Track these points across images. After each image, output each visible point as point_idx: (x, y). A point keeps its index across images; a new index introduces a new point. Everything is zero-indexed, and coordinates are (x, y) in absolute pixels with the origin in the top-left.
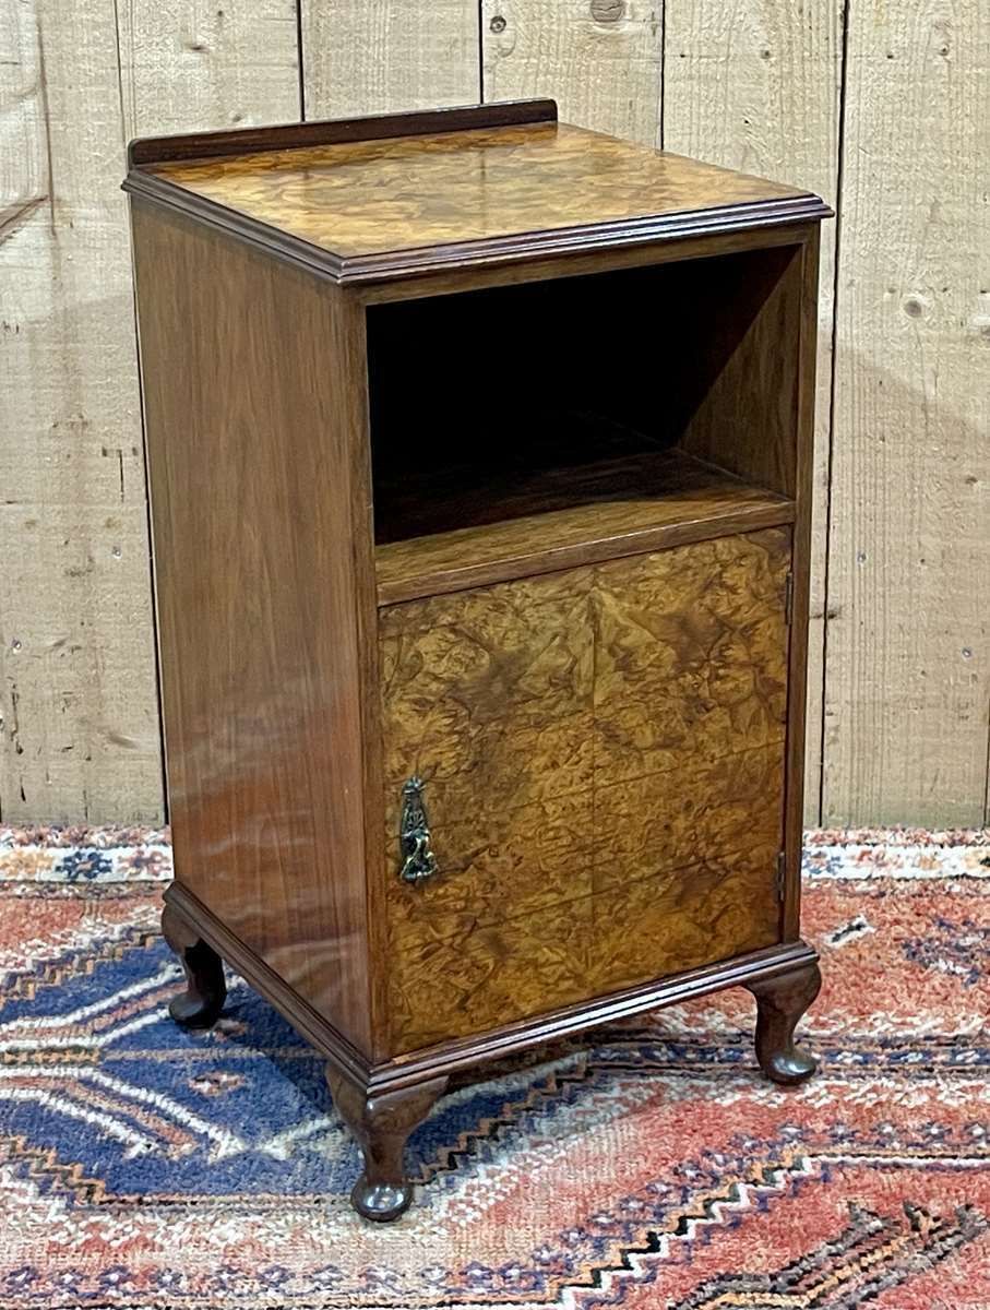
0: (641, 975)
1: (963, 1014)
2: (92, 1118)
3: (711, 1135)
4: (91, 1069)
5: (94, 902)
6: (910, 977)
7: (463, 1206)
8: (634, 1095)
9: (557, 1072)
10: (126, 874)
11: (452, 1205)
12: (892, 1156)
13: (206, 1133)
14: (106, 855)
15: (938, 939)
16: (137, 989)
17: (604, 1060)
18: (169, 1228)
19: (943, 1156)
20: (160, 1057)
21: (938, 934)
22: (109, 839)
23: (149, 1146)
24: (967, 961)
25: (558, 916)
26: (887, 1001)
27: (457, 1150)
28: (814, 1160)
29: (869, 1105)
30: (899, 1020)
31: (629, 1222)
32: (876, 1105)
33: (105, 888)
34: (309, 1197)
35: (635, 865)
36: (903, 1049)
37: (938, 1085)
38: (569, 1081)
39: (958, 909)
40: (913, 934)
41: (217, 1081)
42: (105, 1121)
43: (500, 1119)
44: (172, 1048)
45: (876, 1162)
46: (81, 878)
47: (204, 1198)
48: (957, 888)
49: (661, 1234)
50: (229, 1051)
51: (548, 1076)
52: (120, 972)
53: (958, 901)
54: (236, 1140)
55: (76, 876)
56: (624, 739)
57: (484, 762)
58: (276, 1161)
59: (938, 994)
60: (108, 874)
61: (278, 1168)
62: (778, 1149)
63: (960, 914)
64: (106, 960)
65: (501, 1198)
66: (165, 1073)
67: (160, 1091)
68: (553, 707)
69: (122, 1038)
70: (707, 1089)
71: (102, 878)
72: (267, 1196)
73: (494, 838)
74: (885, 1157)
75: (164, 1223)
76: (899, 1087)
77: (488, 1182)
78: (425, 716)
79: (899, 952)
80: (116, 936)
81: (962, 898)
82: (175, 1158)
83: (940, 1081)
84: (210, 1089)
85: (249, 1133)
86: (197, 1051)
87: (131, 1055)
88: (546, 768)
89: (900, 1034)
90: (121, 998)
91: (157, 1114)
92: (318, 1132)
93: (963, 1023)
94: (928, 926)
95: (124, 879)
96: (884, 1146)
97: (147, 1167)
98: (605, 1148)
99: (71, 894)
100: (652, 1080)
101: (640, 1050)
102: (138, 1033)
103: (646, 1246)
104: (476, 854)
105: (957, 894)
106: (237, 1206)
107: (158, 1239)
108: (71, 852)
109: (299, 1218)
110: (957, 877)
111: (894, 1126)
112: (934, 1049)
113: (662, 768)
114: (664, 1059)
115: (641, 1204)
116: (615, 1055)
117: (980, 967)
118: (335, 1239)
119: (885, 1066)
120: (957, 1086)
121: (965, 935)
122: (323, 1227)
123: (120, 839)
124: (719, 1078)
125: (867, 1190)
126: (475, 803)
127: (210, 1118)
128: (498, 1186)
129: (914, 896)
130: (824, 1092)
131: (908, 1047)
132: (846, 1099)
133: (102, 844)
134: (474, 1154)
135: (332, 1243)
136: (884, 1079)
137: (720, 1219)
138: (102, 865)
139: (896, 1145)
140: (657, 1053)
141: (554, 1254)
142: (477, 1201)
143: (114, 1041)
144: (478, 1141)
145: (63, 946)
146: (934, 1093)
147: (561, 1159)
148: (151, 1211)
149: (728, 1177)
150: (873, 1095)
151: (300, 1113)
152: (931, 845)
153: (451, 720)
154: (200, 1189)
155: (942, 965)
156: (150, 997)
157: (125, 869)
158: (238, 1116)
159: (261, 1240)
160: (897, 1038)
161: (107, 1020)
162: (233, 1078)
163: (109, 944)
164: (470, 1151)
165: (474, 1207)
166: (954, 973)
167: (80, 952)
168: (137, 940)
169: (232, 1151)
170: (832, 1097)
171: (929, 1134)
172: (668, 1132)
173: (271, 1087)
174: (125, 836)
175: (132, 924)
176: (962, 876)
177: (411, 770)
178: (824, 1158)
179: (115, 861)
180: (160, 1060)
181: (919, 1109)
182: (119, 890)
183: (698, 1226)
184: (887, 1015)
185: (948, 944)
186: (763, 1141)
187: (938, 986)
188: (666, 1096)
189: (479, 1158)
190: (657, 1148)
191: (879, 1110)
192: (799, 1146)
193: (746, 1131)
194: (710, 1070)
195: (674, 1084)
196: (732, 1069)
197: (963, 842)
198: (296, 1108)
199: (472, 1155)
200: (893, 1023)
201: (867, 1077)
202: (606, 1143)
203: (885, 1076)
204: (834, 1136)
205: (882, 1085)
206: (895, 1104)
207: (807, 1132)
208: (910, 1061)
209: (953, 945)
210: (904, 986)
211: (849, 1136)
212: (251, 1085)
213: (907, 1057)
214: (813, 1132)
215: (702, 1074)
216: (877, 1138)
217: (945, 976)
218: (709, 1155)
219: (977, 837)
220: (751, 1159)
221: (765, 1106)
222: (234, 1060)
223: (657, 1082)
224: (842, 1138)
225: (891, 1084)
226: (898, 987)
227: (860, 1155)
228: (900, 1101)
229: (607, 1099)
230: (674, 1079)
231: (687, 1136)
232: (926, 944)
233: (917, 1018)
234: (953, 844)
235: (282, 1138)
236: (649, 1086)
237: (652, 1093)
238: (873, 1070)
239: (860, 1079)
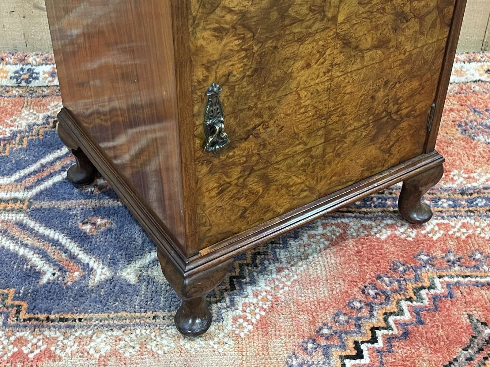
0: (347, 182)
2: (22, 251)
3: (379, 262)
4: (23, 215)
5: (29, 98)
6: (466, 146)
7: (241, 321)
8: (330, 232)
10: (47, 81)
11: (235, 320)
12: (485, 277)
13: (88, 264)
14: (37, 69)
15: (475, 121)
16: (50, 157)
18: (65, 341)
20: (63, 206)
21: (474, 118)
22: (38, 60)
23: (54, 274)
25: (303, 158)
26: (458, 163)
27: (234, 274)
28: (441, 280)
29: (463, 237)
30: (466, 176)
31: (341, 332)
32: (467, 237)
33: (35, 89)
34: (149, 314)
35: (351, 122)
36: (473, 196)
40: (462, 118)
41: (94, 224)
42: (29, 254)
44: (69, 199)
45: (477, 282)
46: (23, 84)
47: (87, 316)
48: (477, 88)
49: (363, 342)
50: (101, 201)
52: (42, 145)
53: (480, 96)
54: (106, 269)
55: (20, 83)
56: (354, 44)
57: (263, 68)
58: (130, 285)
59: (483, 157)
60: (37, 81)
61: (130, 290)
62: (419, 272)
63: (483, 105)
64: (34, 138)
65: (263, 313)
66: (65, 218)
67: (62, 231)
68: (310, 27)
69: (41, 192)
70: (371, 228)
71: (34, 84)
72: (124, 314)
73: (266, 117)
74: (481, 277)
75: (61, 338)
76: (477, 224)
77: (255, 300)
78: (222, 39)
79: (457, 130)
80: (40, 122)
81: (481, 94)
82: (69, 284)
84: (91, 230)
85: (113, 263)
86: (83, 201)
87: (46, 204)
88: (303, 68)
89: (469, 185)
90: (41, 164)
91: (60, 249)
92: (153, 262)
94: (468, 112)
95: (45, 85)
96: (479, 269)
97: (52, 291)
98: (319, 272)
99: (17, 93)
100: (339, 221)
102: (51, 188)
103: (354, 353)
104: (254, 128)
105: (479, 92)
106: (107, 322)
107: (58, 352)
108: (18, 67)
109: (143, 332)
110: (476, 81)
111: (481, 253)
113: (374, 61)
115: (346, 318)
118: (166, 349)
119: (466, 209)
121: (488, 118)
122: (158, 339)
123: (43, 60)
124: (376, 219)
125: (477, 304)
126: (255, 96)
127: (90, 251)
128: (260, 304)
129: (456, 93)
130: (436, 228)
131: (476, 195)
132: (450, 233)
133: (34, 62)
134: (245, 278)
135: (165, 353)
136: (468, 218)
137: (396, 332)
138: (34, 75)
139: (485, 267)
141: (300, 361)
142: (249, 317)
143: (37, 195)
144: (246, 268)
145: (11, 128)
147: (295, 280)
148: (55, 327)
149: (394, 295)
150: (464, 230)
151: (143, 248)
152: (459, 62)
153: (240, 41)
154: (84, 309)
155: (481, 137)
156: (58, 163)
157: (46, 78)
158: (107, 250)
159: (121, 351)
160: (469, 188)
161: (33, 179)
162: (104, 221)
163: (36, 127)
164: (241, 276)
165: (248, 321)
166: (489, 143)
167: (20, 132)
168: (51, 124)
169: (103, 277)
170: (442, 232)
172: (354, 260)
173: (125, 227)
174: (46, 59)
175: (49, 114)
176: (479, 81)
177: (211, 79)
178: (446, 279)
179: (41, 73)
180: (63, 207)
182: (43, 91)
183: (383, 336)
184: (460, 172)
185: (481, 124)
186: (409, 266)
187: (482, 152)
188: (349, 232)
189: (248, 281)
190: (350, 272)
191: (470, 241)
192: (430, 269)
193: (398, 258)
194: (370, 213)
195: (352, 224)
196: (382, 212)
197: (474, 60)
198: (140, 243)
199: (243, 279)
200: (464, 178)
201: (458, 217)
202: (319, 268)
203: (468, 216)
204: (449, 261)
205: (468, 222)
206: (478, 236)
207: (433, 258)
208: (479, 204)
209: (484, 124)
210: (464, 152)
211: (457, 261)
212: (114, 226)
213: (477, 202)
214: (436, 258)
215: (366, 215)
216: (473, 263)
217: (484, 145)
218: (380, 278)
219: (481, 57)
220: (405, 280)
221: (406, 240)
222: (104, 208)
223: (342, 222)
224: (454, 263)
225: (472, 222)
226: (461, 153)
227: (467, 276)
228: (480, 234)
229: (316, 235)
230: (351, 219)
231: (365, 263)
232: (470, 124)
233: (476, 174)
234: (470, 61)
235: (132, 266)
236: (338, 225)
237: (340, 231)
238: (460, 211)
239: (455, 218)
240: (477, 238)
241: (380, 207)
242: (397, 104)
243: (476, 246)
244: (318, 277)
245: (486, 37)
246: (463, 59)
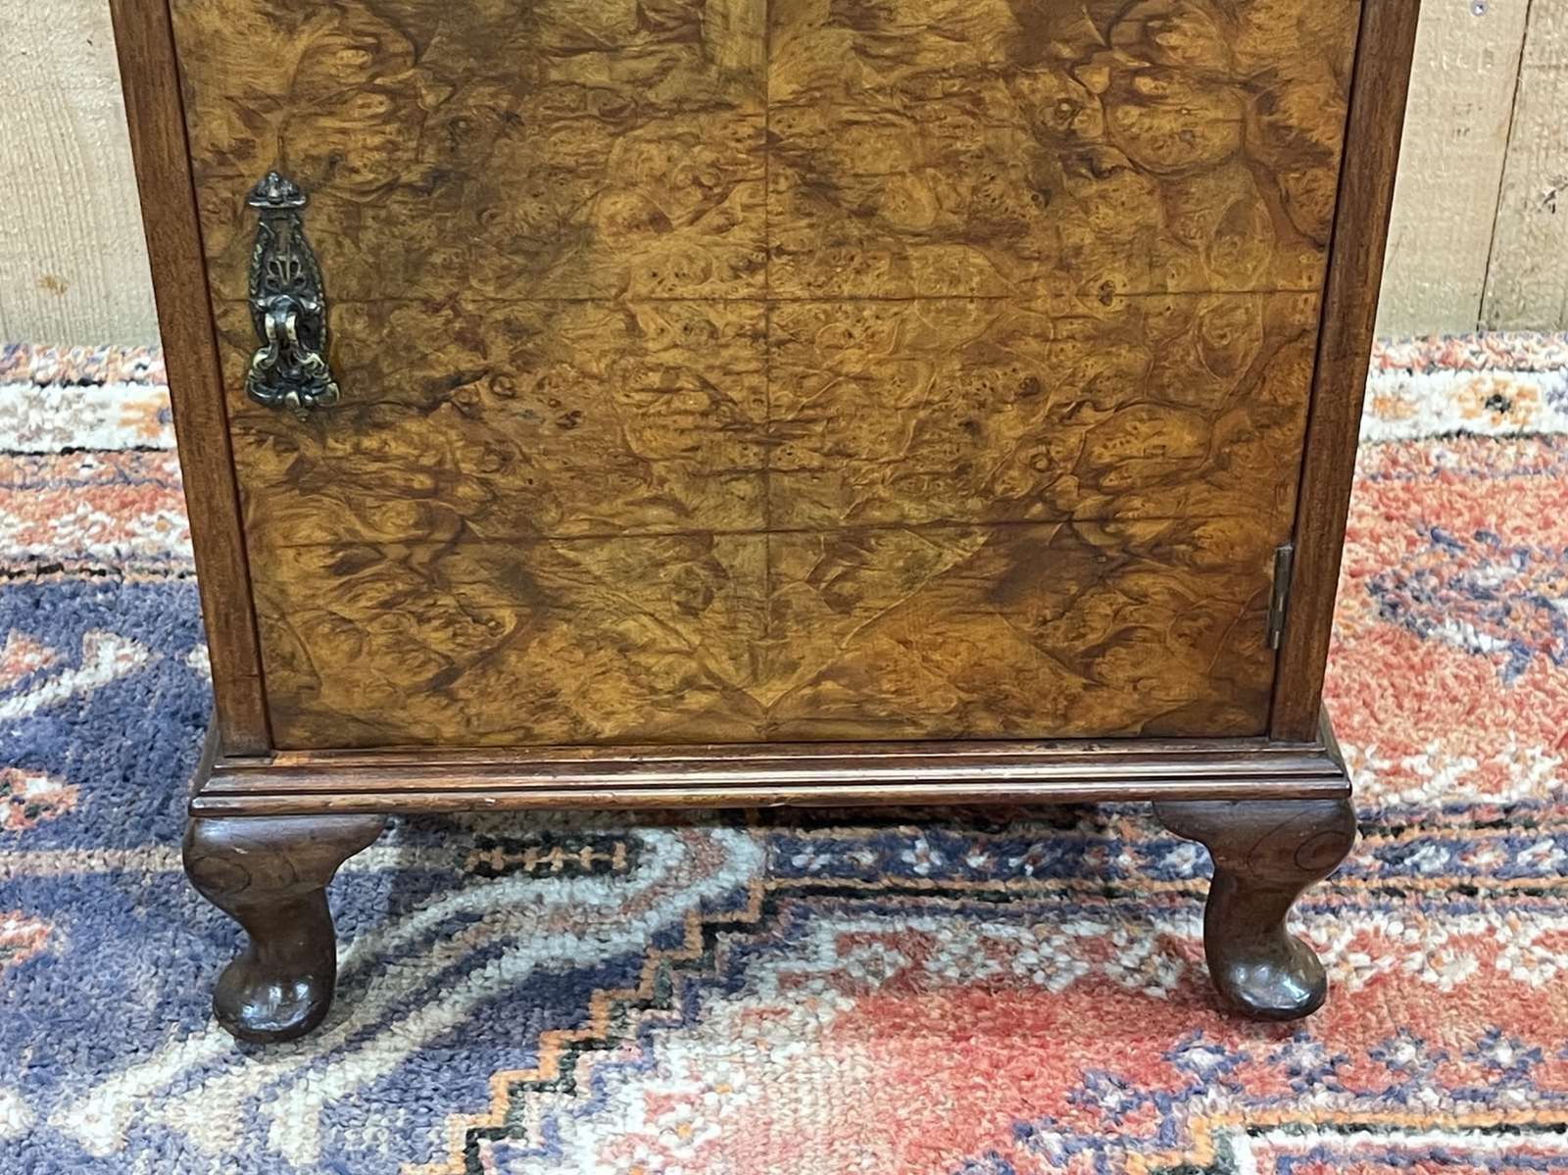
1: (1512, 747)
3: (1029, 1077)
6: (1394, 660)
8: (863, 963)
9: (705, 905)
12: (1427, 1129)
15: (1433, 572)
17: (801, 872)
19: (1536, 1127)
21: (1433, 562)
24: (1500, 623)
26: (1357, 719)
27: (484, 1122)
28: (1259, 1141)
29: (1357, 984)
30: (1386, 765)
32: (1372, 982)
36: (1406, 837)
37: (1492, 930)
38: (730, 927)
39: (1460, 504)
40: (1385, 562)
43: (582, 1034)
45: (1393, 1150)
48: (1451, 460)
50: (30, 856)
51: (686, 914)
53: (1458, 487)
54: (10, 1100)
58: (88, 1160)
59: (1454, 700)
62: (1176, 1114)
63: (1467, 517)
70: (1015, 949)
74: (1411, 1130)
76: (1413, 935)
79: (1364, 604)
81: (1464, 481)
83: (1494, 918)
85: (38, 1081)
89: (1394, 799)
92: (189, 1076)
93: (1516, 768)
94: (1411, 542)
96: (1404, 1101)
98: (805, 1111)
100: (900, 926)
101: (872, 844)
105: (1455, 471)
110: (1447, 435)
111: (1419, 1043)
112: (1468, 835)
114: (922, 869)
116: (824, 859)
117: (1527, 636)
119: (1376, 883)
120: (1534, 933)
121: (1484, 563)
124: (1037, 917)
129: (1374, 478)
131: (1415, 833)
134: (521, 1134)
136: (1378, 916)
139: (1429, 1095)
140: (908, 857)
144: (531, 1096)
146: (1487, 950)
147: (710, 1143)
150: (1362, 959)
151: (157, 1024)
152: (1390, 370)
155: (1450, 629)
158: (23, 1031)
160: (1392, 810)
162: (26, 931)
166: (1477, 650)
171: (1495, 1064)
172: (939, 1069)
173: (104, 950)
176: (1458, 434)
178: (1278, 1137)
181: (1461, 991)
184: (1362, 751)
185: (1455, 584)
186: (1143, 1090)
187: (1451, 682)
188: (931, 966)
189: (533, 1146)
190: (917, 1111)
191: (1381, 998)
192: (1223, 1103)
193: (1105, 1062)
194: (1018, 896)
195: (945, 936)
196: (1062, 893)
197: (1447, 362)
198: (151, 1005)
199: (516, 1137)
200: (1376, 772)
201: (1344, 911)
202: (807, 1099)
203: (1379, 908)
204: (1294, 1072)
205: (1377, 930)
206: (1412, 980)
207: (1234, 1061)
208: (1426, 867)
209: (1465, 584)
210: (1385, 682)
211: (1326, 1072)
212: (62, 947)
213: (1416, 858)
214: (1249, 1061)
215: (1001, 906)
216: (1386, 1078)
217: (1461, 657)
218: (1030, 1133)
219: (1473, 353)
220: (1119, 1142)
221: (1140, 994)
222: (37, 880)
223: (910, 929)
224: (1311, 1080)
225: (1396, 928)
226: (1373, 683)
227: (1356, 1128)
228: (1421, 971)
229: (807, 976)
230: (945, 920)
231: (979, 1080)
232: (1414, 584)
233: (1424, 758)
234: (1430, 368)
235: (110, 1091)
236: (894, 942)
237: (901, 960)
238: (1354, 891)
239: (1330, 917)
240: (1407, 989)
241: (1056, 875)
242: (1098, 489)
243: (1403, 1017)
244: (799, 1131)
245: (1491, 280)
246: (1406, 361)
